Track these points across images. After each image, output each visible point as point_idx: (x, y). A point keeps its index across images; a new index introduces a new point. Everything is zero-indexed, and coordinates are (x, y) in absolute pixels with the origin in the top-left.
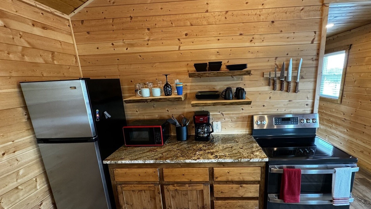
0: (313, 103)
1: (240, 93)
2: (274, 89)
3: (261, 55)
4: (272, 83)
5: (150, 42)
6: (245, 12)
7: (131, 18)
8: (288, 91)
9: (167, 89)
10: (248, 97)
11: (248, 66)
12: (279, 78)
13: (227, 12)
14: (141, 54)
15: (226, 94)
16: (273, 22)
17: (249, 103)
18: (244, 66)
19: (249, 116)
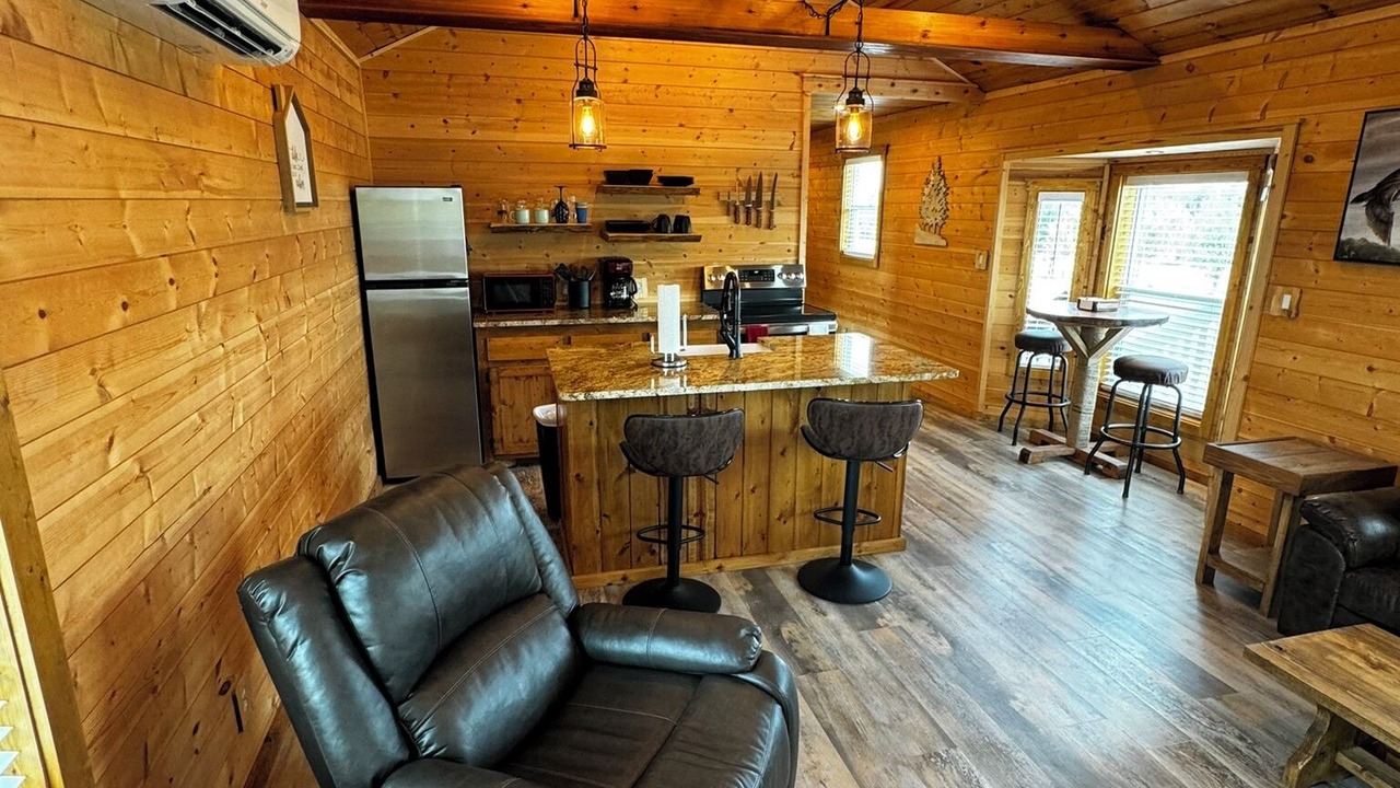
0: (798, 247)
1: (682, 223)
2: (736, 221)
3: (713, 163)
4: (731, 210)
5: (519, 124)
6: (689, 91)
7: (487, 77)
8: (758, 225)
9: (559, 212)
10: (694, 231)
11: (696, 179)
12: (743, 203)
13: (659, 86)
14: (500, 144)
15: (660, 224)
16: (731, 110)
17: (697, 239)
18: (689, 181)
19: (696, 269)
